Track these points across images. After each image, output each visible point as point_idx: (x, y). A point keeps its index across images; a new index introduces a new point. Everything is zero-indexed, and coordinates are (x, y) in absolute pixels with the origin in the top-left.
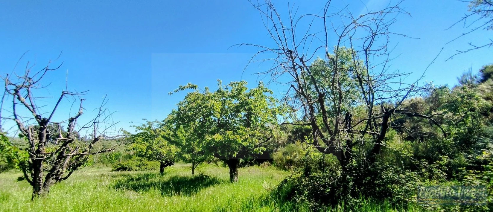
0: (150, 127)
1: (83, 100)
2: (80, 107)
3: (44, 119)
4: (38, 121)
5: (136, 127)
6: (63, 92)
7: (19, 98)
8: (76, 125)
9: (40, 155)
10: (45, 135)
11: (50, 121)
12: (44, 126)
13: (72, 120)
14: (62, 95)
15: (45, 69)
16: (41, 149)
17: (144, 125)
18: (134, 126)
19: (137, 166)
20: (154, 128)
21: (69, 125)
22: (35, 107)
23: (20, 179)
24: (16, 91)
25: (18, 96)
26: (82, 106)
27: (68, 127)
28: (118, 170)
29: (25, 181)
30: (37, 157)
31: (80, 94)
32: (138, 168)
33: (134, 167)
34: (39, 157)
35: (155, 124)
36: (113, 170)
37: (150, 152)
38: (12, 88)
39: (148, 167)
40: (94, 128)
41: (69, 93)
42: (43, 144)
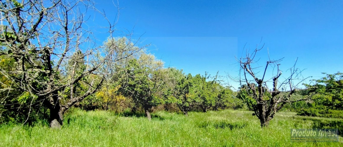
0: (332, 79)
1: (279, 65)
2: (278, 70)
3: (260, 80)
4: (257, 81)
5: (316, 80)
6: (267, 62)
7: (247, 70)
8: (278, 82)
9: (261, 101)
10: (262, 90)
11: (263, 81)
12: (260, 84)
13: (275, 79)
14: (267, 64)
15: (256, 51)
16: (261, 98)
17: (324, 78)
18: (314, 80)
19: (319, 113)
20: (336, 80)
21: (273, 83)
22: (254, 74)
23: (253, 114)
24: (245, 66)
25: (246, 69)
26: (279, 69)
27: (273, 84)
28: (302, 114)
29: (256, 116)
30: (260, 102)
31: (278, 61)
32: (321, 115)
33: (318, 114)
34: (261, 103)
35: (337, 76)
36: (298, 114)
37: (337, 102)
38: (242, 65)
39: (333, 115)
40: (290, 83)
41: (271, 62)
42: (262, 95)
